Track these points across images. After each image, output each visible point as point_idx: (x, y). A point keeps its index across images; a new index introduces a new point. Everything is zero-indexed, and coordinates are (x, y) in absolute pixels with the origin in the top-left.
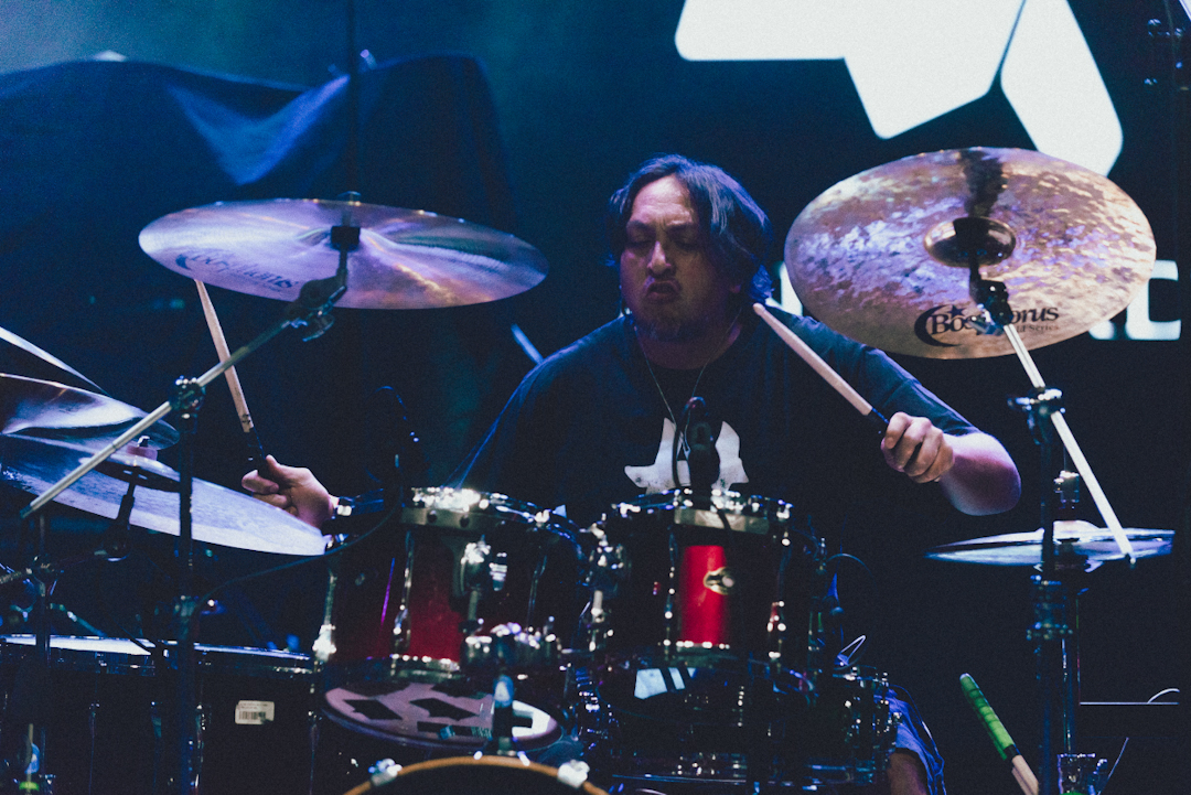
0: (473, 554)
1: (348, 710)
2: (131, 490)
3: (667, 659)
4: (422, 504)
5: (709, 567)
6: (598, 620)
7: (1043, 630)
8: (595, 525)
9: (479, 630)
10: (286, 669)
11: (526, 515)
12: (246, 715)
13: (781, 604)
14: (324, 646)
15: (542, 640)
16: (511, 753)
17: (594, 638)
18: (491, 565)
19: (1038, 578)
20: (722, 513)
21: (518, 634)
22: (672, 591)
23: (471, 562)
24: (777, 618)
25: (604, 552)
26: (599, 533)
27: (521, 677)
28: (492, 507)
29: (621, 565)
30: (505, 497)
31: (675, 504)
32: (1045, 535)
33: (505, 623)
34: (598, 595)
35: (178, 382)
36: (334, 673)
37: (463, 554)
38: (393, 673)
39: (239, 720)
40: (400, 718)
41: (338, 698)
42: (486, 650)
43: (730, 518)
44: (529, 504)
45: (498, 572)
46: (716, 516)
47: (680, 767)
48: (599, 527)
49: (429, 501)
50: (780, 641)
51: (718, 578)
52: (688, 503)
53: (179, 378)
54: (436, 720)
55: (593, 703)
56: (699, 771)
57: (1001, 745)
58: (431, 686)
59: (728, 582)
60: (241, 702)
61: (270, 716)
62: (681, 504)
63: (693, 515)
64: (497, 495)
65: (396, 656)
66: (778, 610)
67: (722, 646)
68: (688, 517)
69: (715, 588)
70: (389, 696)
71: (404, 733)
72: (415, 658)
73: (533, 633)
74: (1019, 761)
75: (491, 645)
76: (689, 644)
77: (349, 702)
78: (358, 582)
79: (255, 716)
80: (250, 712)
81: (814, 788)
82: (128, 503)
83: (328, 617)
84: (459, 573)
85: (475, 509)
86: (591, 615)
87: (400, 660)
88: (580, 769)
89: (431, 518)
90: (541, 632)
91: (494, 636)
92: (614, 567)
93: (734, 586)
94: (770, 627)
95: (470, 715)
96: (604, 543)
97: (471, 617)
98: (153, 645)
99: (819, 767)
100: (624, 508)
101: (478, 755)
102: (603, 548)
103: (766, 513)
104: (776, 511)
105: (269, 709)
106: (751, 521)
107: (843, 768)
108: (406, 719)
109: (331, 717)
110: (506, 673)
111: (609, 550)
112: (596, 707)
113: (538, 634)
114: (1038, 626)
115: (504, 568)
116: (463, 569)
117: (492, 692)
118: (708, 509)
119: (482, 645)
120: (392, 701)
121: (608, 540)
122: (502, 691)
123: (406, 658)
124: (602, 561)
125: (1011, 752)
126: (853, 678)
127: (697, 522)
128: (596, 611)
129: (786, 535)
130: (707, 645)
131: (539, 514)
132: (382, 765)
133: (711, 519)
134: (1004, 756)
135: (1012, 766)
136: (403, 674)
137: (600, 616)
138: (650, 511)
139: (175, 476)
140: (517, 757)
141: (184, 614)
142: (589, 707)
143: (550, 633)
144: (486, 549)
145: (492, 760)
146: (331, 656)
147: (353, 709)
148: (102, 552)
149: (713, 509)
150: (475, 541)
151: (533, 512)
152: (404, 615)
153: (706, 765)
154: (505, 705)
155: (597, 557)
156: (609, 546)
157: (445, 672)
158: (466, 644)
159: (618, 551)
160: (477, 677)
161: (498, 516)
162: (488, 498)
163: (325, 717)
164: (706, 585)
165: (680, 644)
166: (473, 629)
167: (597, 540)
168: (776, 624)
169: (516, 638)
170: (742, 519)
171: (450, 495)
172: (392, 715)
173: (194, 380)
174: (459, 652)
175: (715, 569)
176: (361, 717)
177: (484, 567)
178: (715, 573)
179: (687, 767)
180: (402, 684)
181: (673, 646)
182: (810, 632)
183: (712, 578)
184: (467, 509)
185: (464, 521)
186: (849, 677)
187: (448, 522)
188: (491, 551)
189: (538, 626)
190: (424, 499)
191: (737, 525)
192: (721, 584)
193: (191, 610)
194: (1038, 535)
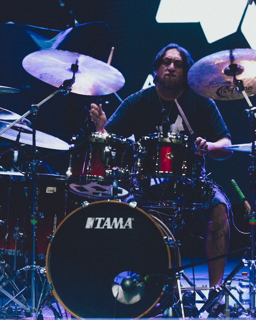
0: (107, 149)
1: (75, 189)
2: (20, 133)
3: (157, 176)
4: (94, 136)
5: (167, 152)
6: (139, 166)
7: (252, 168)
8: (138, 142)
9: (109, 168)
10: (59, 179)
11: (120, 139)
12: (49, 191)
13: (186, 162)
14: (69, 173)
15: (125, 171)
16: (117, 200)
17: (138, 170)
18: (112, 152)
19: (251, 155)
20: (171, 139)
21: (119, 169)
22: (158, 158)
23: (107, 151)
24: (184, 165)
25: (140, 149)
26: (139, 144)
27: (119, 180)
28: (112, 137)
29: (145, 152)
30: (115, 135)
31: (159, 136)
32: (252, 144)
33: (115, 167)
34: (139, 160)
35: (32, 106)
36: (71, 180)
37: (105, 150)
38: (87, 179)
39: (47, 192)
40: (88, 191)
41: (73, 186)
42: (111, 173)
43: (173, 140)
44: (121, 136)
45: (113, 154)
46: (169, 139)
47: (160, 204)
48: (139, 142)
49: (96, 136)
50: (185, 171)
51: (170, 155)
52: (162, 136)
53: (32, 104)
54: (97, 192)
55: (137, 188)
56: (164, 204)
57: (241, 198)
58: (97, 183)
59: (172, 156)
60: (48, 187)
61: (55, 191)
62: (160, 136)
63: (163, 139)
64: (113, 134)
65: (88, 175)
66: (185, 163)
67: (170, 172)
68: (162, 139)
69: (169, 158)
70: (86, 185)
71: (89, 195)
72: (92, 176)
73: (122, 169)
74: (246, 202)
75: (112, 172)
76: (162, 172)
77: (76, 187)
78: (78, 156)
79: (51, 191)
80: (50, 190)
81: (194, 209)
82: (19, 137)
83: (70, 165)
84: (104, 154)
85: (107, 138)
86: (137, 165)
87: (89, 176)
88: (135, 204)
89: (96, 140)
90: (125, 169)
91: (113, 170)
92: (143, 152)
93: (174, 157)
94: (183, 168)
95: (106, 190)
96: (140, 146)
97: (107, 165)
98: (25, 173)
99: (195, 204)
100: (146, 138)
101: (109, 200)
102: (140, 147)
103: (182, 139)
104: (184, 138)
105: (55, 189)
106: (178, 141)
107: (201, 204)
108: (90, 192)
109: (71, 191)
110: (116, 179)
111: (142, 148)
112: (138, 189)
113: (124, 169)
114: (251, 167)
115: (115, 153)
116: (104, 153)
117: (112, 184)
118: (167, 138)
119: (110, 172)
120: (86, 187)
121: (141, 146)
122: (115, 184)
123: (90, 176)
124: (140, 151)
125: (244, 200)
126: (204, 181)
127: (164, 141)
128: (138, 164)
129: (187, 144)
130: (167, 172)
131: (124, 139)
132: (84, 202)
133: (168, 140)
134: (242, 201)
135: (244, 203)
136: (89, 180)
137: (140, 165)
138: (152, 138)
139: (31, 130)
140: (119, 200)
141: (34, 164)
142: (136, 189)
143: (127, 169)
144: (110, 148)
145: (112, 201)
146: (71, 175)
147: (76, 189)
148: (12, 149)
149: (168, 138)
150: (108, 146)
151: (122, 139)
152: (90, 165)
153: (166, 203)
154: (115, 187)
155: (139, 150)
156: (142, 147)
157: (100, 179)
158: (106, 172)
159: (144, 148)
160: (108, 180)
161: (113, 140)
162: (111, 135)
163: (69, 191)
164: (166, 157)
165: (160, 172)
166: (107, 168)
167: (138, 146)
168: (184, 167)
169: (118, 170)
170: (175, 140)
171: (101, 134)
172: (86, 190)
173: (36, 105)
174: (104, 174)
175: (168, 153)
176: (78, 191)
177: (110, 152)
178: (169, 154)
179: (161, 204)
180: (89, 182)
181: (158, 172)
182: (193, 169)
183: (168, 155)
184: (105, 138)
185: (105, 141)
186: (202, 181)
187: (101, 141)
188: (111, 148)
189: (124, 167)
190: (94, 135)
191: (174, 141)
192: (170, 157)
193: (35, 164)
194: (251, 144)
